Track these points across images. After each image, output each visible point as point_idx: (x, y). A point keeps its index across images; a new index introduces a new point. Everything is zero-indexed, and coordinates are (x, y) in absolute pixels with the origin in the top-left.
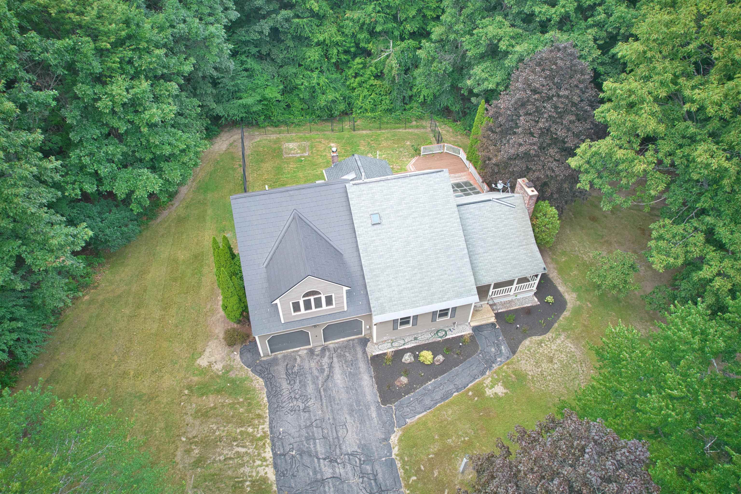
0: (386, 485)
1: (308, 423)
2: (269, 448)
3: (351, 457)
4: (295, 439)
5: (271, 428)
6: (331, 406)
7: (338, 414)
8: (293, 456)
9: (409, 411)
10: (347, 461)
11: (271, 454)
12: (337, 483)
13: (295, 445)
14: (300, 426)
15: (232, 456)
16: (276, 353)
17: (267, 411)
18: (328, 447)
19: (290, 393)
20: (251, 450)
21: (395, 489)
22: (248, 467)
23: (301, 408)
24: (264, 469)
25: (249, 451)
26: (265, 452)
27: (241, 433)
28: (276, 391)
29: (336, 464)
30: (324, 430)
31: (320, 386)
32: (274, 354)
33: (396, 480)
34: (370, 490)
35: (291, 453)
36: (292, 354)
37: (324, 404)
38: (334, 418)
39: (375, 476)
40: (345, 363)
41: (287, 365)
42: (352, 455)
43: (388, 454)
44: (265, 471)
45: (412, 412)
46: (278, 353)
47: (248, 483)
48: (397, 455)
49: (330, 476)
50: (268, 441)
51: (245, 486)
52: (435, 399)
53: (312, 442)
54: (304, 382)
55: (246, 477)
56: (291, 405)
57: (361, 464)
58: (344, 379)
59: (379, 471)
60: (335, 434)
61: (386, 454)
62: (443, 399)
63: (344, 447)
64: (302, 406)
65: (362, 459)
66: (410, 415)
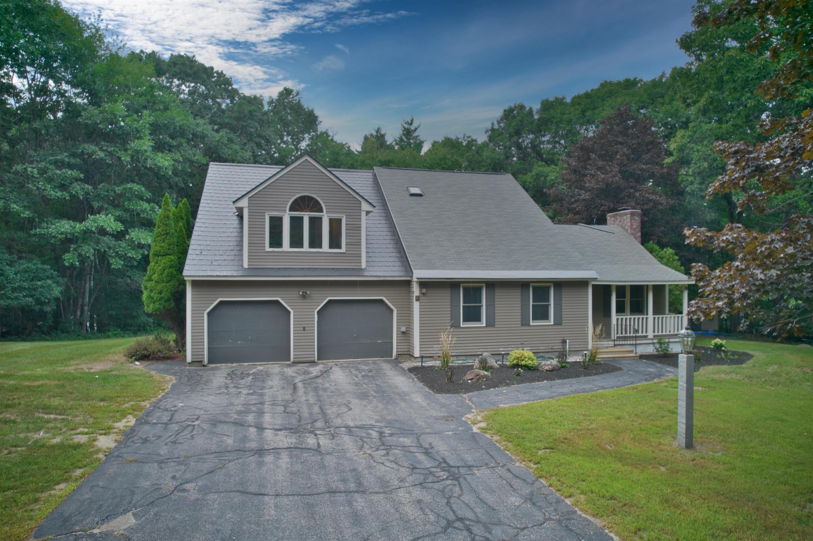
1: (254, 402)
3: (354, 429)
4: (210, 412)
5: (156, 403)
6: (316, 393)
7: (329, 397)
10: (342, 433)
11: (131, 424)
13: (205, 416)
14: (231, 403)
16: (218, 365)
17: (163, 393)
18: (294, 420)
19: (227, 384)
20: (80, 418)
21: (492, 465)
26: (116, 422)
28: (197, 383)
29: (309, 435)
30: (289, 408)
31: (297, 381)
32: (214, 365)
33: (494, 453)
34: (411, 464)
35: (189, 423)
36: (250, 366)
37: (300, 392)
38: (319, 400)
39: (425, 449)
40: (355, 371)
41: (234, 370)
42: (358, 427)
43: (461, 428)
45: (510, 399)
48: (485, 429)
49: (285, 446)
52: (557, 392)
53: (252, 415)
54: (263, 379)
57: (382, 437)
58: (352, 378)
59: (438, 443)
60: (316, 411)
61: (456, 429)
63: (337, 421)
64: (246, 392)
65: (388, 432)
66: (505, 402)
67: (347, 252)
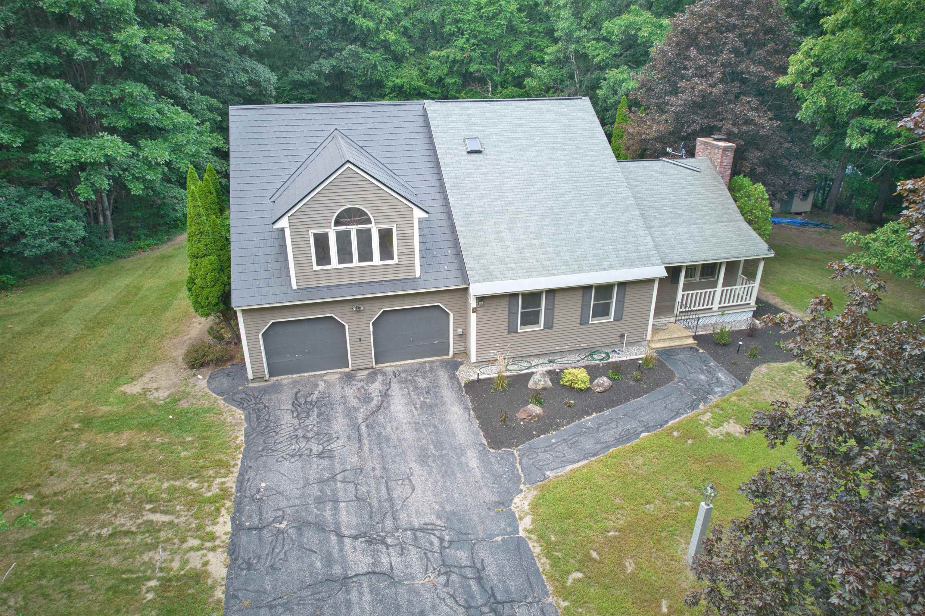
0: (507, 591)
1: (326, 475)
2: (226, 515)
3: (419, 534)
4: (291, 502)
5: (240, 482)
6: (381, 449)
7: (393, 461)
8: (280, 531)
9: (551, 458)
10: (409, 541)
11: (228, 528)
12: (382, 585)
13: (289, 511)
14: (307, 479)
15: (134, 529)
16: (279, 378)
17: (241, 456)
18: (366, 516)
19: (296, 430)
20: (183, 519)
21: (530, 599)
22: (165, 550)
23: (315, 451)
24: (204, 555)
25: (176, 521)
26: (215, 524)
27: (171, 490)
28: (267, 427)
29: (382, 547)
30: (359, 487)
31: (360, 421)
32: (275, 378)
33: (533, 579)
34: (467, 601)
35: (277, 525)
36: (311, 379)
37: (366, 447)
38: (384, 468)
39: (478, 571)
40: (414, 391)
41: (297, 393)
42: (421, 530)
43: (509, 529)
44: (205, 559)
45: (556, 460)
46: (284, 377)
47: (153, 583)
48: (529, 532)
49: (364, 571)
50: (228, 504)
51: (144, 589)
52: (602, 441)
53: (329, 506)
54: (328, 415)
55: (154, 571)
56: (293, 447)
57: (443, 548)
58: (411, 411)
59: (489, 561)
60: (384, 493)
61: (505, 530)
62: (620, 441)
63: (403, 516)
64: (316, 448)
65: (447, 538)
66: (552, 465)
67: (400, 263)
